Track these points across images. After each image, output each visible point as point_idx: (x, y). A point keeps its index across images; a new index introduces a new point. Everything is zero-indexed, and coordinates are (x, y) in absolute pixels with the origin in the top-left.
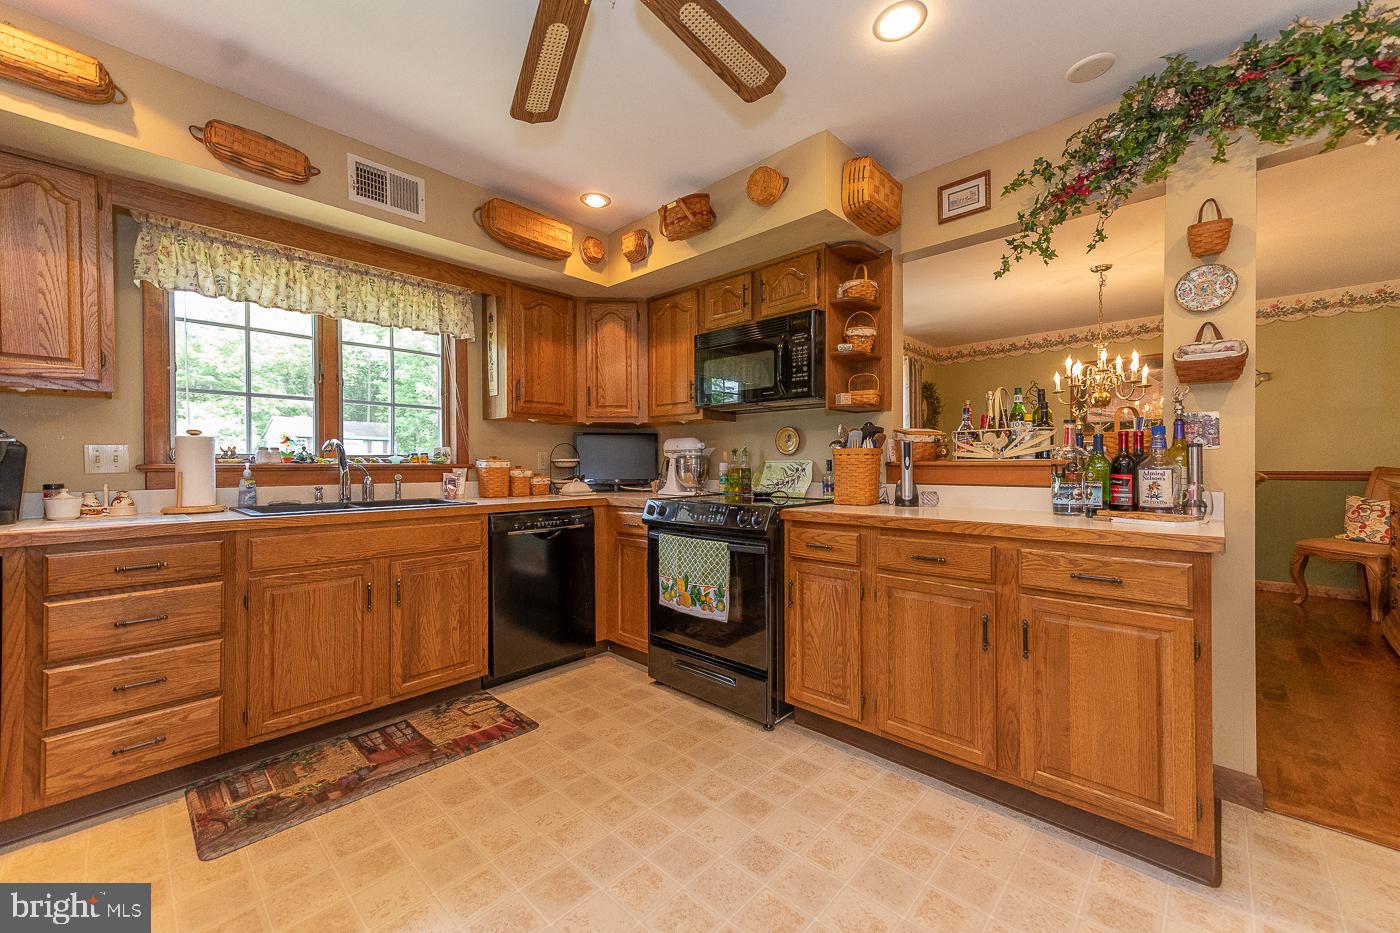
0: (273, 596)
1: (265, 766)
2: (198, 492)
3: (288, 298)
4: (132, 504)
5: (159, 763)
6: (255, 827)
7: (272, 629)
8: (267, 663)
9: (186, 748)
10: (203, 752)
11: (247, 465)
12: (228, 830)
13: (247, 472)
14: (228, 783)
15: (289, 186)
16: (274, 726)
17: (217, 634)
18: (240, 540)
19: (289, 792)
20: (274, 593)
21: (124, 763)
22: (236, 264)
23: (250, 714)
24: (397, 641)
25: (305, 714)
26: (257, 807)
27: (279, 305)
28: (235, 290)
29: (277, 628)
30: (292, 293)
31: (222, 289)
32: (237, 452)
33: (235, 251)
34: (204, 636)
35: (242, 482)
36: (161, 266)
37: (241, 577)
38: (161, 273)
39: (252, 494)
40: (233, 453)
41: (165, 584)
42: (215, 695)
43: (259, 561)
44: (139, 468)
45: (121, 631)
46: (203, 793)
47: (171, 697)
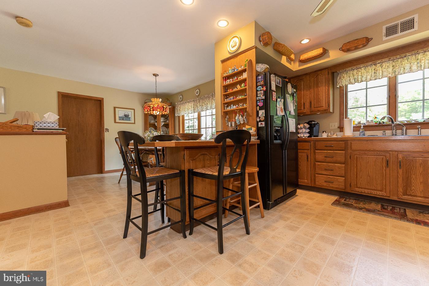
0: (357, 157)
1: (356, 199)
2: (348, 132)
3: (375, 76)
4: (336, 135)
5: (333, 187)
6: (343, 206)
7: (357, 165)
8: (355, 174)
9: (337, 186)
10: (341, 189)
11: (362, 125)
12: (339, 204)
13: (362, 127)
14: (346, 198)
15: (363, 48)
16: (358, 190)
17: (344, 163)
18: (349, 142)
19: (355, 205)
20: (357, 156)
21: (327, 184)
22: (360, 73)
23: (351, 185)
24: (400, 180)
25: (366, 191)
26: (347, 204)
27: (372, 79)
28: (360, 80)
29: (358, 165)
30: (376, 74)
31: (356, 81)
32: (361, 123)
33: (360, 70)
34: (341, 163)
35: (361, 130)
36: (343, 81)
37: (349, 151)
38: (343, 82)
39: (364, 133)
40: (360, 123)
41: (334, 150)
42: (343, 177)
43: (354, 147)
44: (338, 127)
45: (326, 158)
46: (340, 197)
47: (335, 175)
